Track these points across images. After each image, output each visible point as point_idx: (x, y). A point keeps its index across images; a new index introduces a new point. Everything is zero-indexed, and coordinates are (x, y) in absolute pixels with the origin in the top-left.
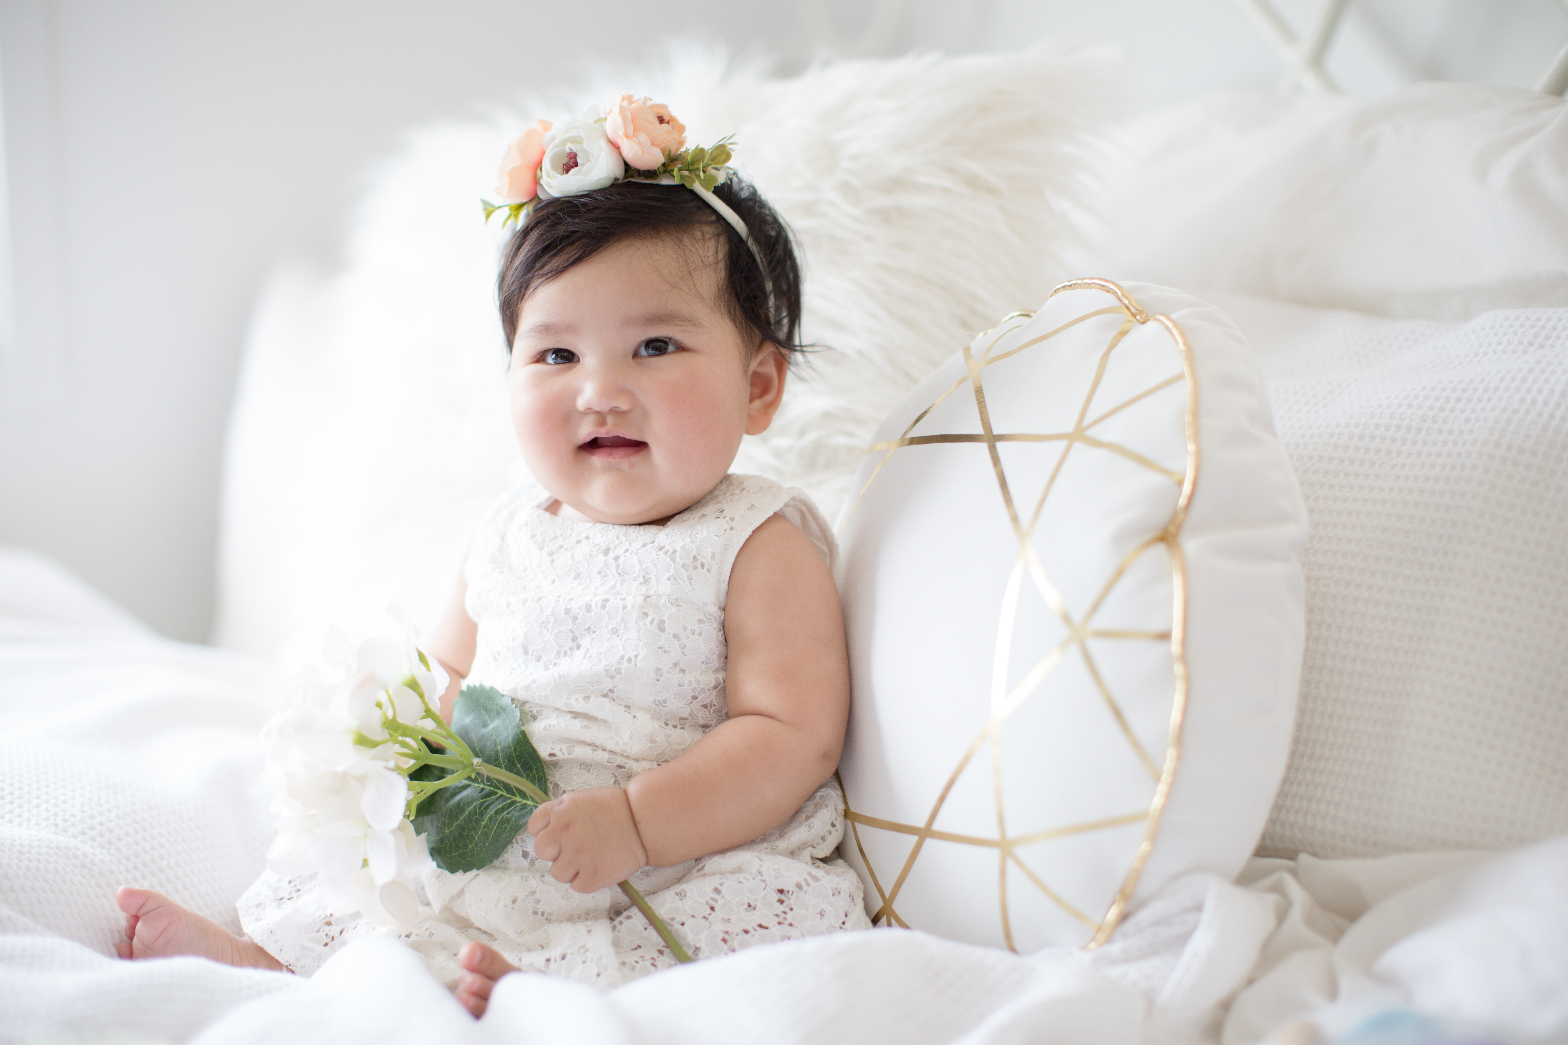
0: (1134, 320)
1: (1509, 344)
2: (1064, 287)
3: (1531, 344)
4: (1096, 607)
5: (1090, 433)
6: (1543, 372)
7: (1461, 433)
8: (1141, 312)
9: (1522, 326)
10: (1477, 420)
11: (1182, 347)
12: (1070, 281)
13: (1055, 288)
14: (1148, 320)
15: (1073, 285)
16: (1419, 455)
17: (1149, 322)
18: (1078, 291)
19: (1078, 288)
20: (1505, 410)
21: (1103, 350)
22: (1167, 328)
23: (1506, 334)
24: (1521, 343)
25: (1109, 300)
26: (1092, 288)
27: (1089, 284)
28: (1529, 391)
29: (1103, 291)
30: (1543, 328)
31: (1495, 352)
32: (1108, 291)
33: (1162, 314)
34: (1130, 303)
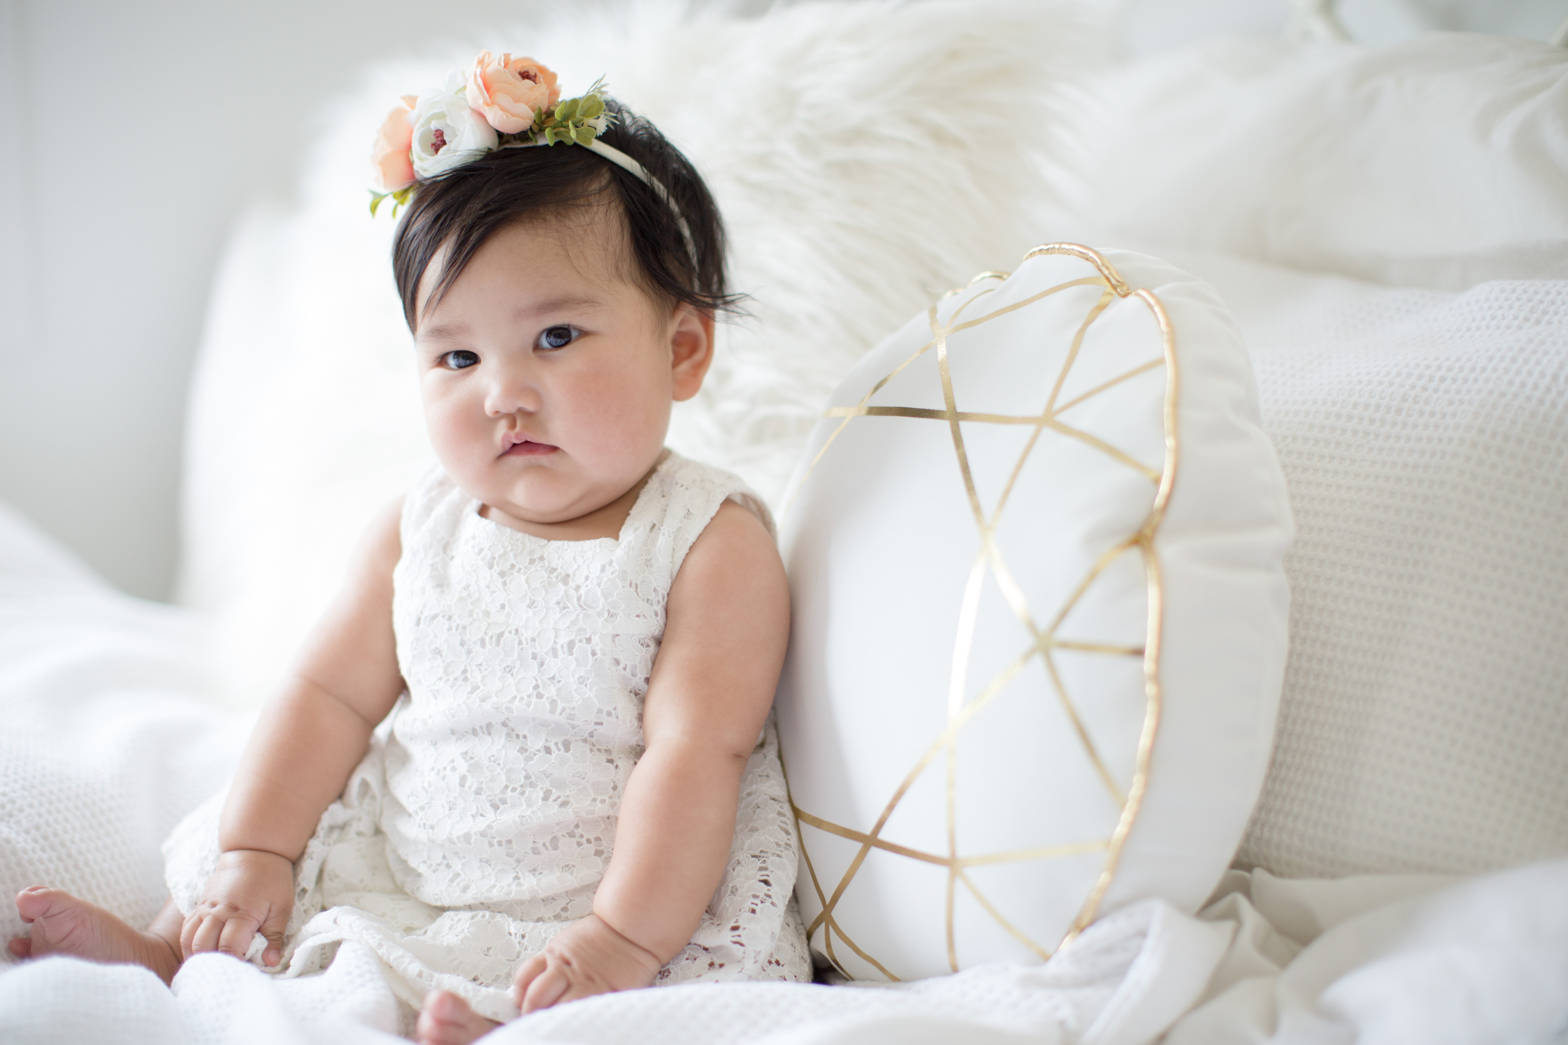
0: (1114, 292)
1: (1503, 318)
2: (1040, 250)
3: (1526, 319)
4: (1063, 615)
5: (1061, 418)
6: (1534, 352)
7: (1444, 415)
8: (1122, 284)
9: (1518, 299)
10: (1461, 402)
11: (1164, 327)
12: (1047, 245)
13: (1031, 251)
14: (1129, 294)
15: (1050, 249)
16: (1398, 438)
17: (1130, 296)
18: (1055, 256)
19: (1055, 253)
20: (1491, 392)
21: (1079, 325)
22: (1149, 305)
23: (1500, 308)
24: (1516, 318)
25: (1089, 270)
26: (1070, 255)
27: (1067, 250)
28: (1518, 372)
29: (1082, 259)
30: (1541, 302)
31: (1488, 327)
32: (1087, 259)
33: (1144, 289)
34: (1110, 273)
